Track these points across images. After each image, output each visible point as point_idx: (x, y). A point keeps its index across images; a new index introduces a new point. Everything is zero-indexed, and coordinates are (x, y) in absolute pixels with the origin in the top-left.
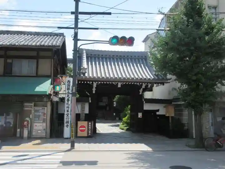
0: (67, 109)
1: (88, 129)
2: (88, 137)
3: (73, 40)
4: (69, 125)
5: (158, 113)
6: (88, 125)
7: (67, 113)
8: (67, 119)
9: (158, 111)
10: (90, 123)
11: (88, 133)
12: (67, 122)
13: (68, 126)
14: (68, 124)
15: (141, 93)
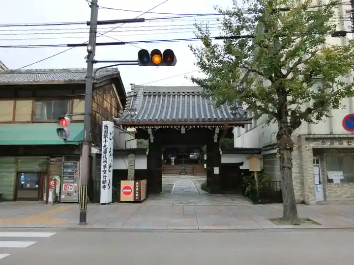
0: (104, 164)
1: (135, 191)
2: (135, 202)
3: (87, 62)
4: (107, 185)
5: (241, 167)
6: (135, 185)
7: (104, 169)
8: (104, 178)
9: (242, 164)
10: (137, 183)
11: (135, 197)
12: (105, 182)
13: (105, 187)
14: (105, 184)
15: (216, 141)
